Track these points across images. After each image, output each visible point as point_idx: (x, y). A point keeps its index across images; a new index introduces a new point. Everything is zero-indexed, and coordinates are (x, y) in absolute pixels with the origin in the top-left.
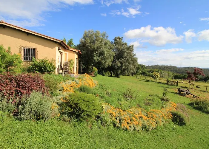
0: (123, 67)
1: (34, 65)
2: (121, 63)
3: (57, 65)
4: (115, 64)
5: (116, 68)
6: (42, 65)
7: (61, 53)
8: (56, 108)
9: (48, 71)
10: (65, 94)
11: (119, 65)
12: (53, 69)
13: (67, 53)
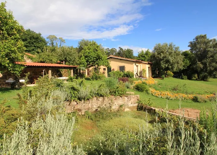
0: (209, 68)
1: (124, 74)
2: (205, 64)
3: (135, 74)
4: (196, 66)
5: (199, 70)
6: (128, 74)
7: (137, 66)
8: (132, 87)
9: (131, 77)
10: (136, 84)
11: (202, 66)
12: (133, 76)
13: (141, 65)
